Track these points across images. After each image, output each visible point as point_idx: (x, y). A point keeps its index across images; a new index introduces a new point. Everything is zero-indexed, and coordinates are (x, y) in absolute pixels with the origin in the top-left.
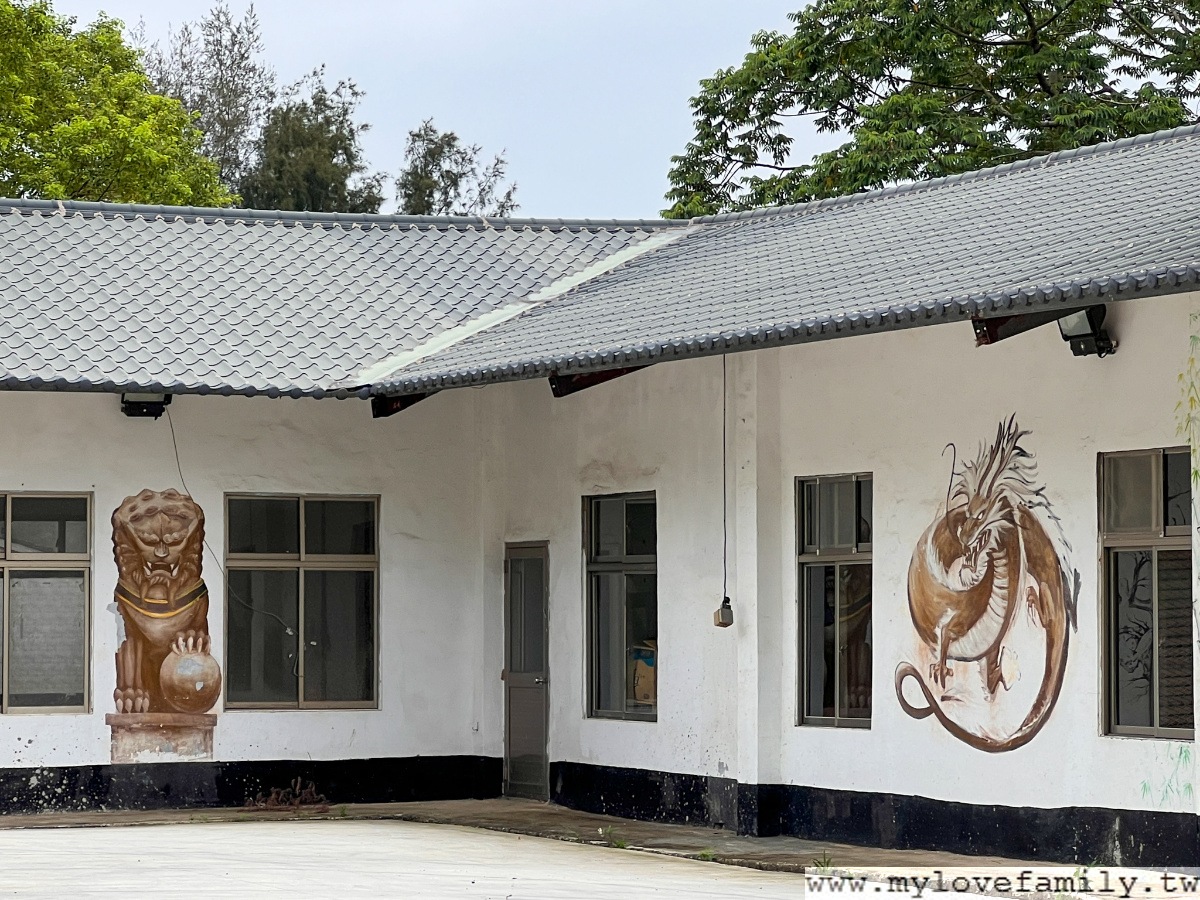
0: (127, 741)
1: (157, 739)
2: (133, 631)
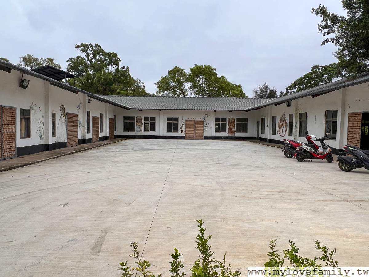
2: (229, 127)
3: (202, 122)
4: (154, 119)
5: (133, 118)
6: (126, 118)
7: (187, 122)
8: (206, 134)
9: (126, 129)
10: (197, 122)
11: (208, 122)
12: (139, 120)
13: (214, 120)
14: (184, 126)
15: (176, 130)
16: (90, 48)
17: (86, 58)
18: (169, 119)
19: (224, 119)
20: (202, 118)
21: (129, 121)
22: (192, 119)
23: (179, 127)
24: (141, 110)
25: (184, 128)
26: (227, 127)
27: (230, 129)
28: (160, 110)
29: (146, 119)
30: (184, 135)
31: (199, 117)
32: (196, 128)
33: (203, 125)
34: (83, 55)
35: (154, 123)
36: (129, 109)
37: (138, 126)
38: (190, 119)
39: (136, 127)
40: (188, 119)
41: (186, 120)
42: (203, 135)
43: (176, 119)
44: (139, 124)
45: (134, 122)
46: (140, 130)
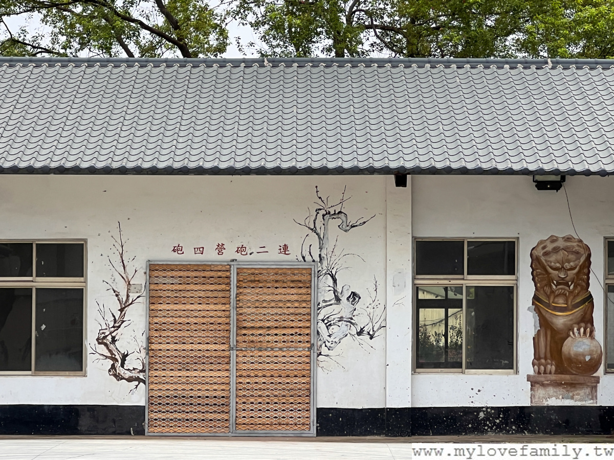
0: (541, 392)
1: (560, 391)
2: (545, 324)
3: (299, 280)
7: (166, 281)
8: (336, 389)
10: (252, 278)
11: (348, 285)
13: (405, 260)
14: (137, 315)
15: (64, 350)
19: (497, 255)
20: (299, 246)
22: (211, 255)
23: (93, 325)
25: (132, 339)
26: (526, 325)
27: (551, 340)
30: (134, 396)
31: (267, 239)
32: (243, 334)
33: (307, 308)
38: (189, 256)
40: (166, 255)
41: (153, 268)
42: (309, 392)
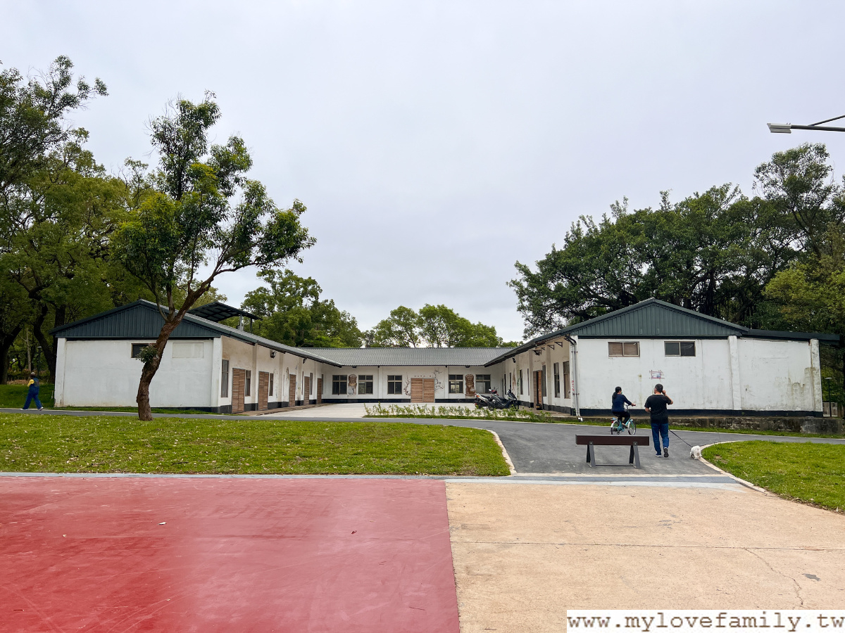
2: (467, 387)
3: (432, 380)
4: (371, 377)
5: (344, 378)
6: (335, 377)
7: (414, 381)
8: (437, 396)
9: (335, 391)
10: (426, 380)
11: (439, 381)
12: (352, 380)
13: (447, 378)
14: (410, 386)
15: (399, 390)
16: (277, 275)
17: (271, 289)
18: (390, 377)
19: (460, 377)
20: (433, 376)
21: (340, 381)
22: (420, 377)
23: (403, 387)
24: (355, 367)
25: (409, 389)
26: (465, 387)
27: (468, 389)
28: (379, 366)
29: (361, 377)
30: (409, 397)
31: (427, 375)
32: (425, 388)
33: (433, 384)
34: (268, 286)
35: (372, 383)
36: (340, 366)
37: (350, 387)
38: (417, 377)
39: (349, 389)
40: (414, 377)
41: (412, 379)
42: (433, 397)
43: (399, 378)
44: (353, 385)
45: (346, 383)
46: (353, 392)
